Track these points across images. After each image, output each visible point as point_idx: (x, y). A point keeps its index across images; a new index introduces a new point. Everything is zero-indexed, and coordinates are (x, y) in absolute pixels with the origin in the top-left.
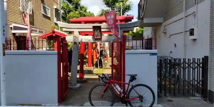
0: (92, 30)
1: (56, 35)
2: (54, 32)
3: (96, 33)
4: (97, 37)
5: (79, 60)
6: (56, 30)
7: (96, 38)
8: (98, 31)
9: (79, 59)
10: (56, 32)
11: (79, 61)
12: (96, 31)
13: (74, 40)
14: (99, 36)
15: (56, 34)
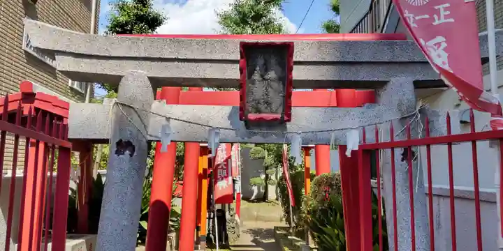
0: (233, 73)
1: (37, 110)
2: (29, 97)
3: (258, 90)
4: (258, 111)
5: (145, 225)
6: (38, 89)
7: (252, 116)
8: (272, 75)
9: (144, 218)
10: (41, 94)
11: (141, 227)
12: (256, 76)
13: (120, 123)
14: (274, 107)
15: (37, 104)
